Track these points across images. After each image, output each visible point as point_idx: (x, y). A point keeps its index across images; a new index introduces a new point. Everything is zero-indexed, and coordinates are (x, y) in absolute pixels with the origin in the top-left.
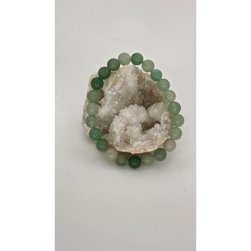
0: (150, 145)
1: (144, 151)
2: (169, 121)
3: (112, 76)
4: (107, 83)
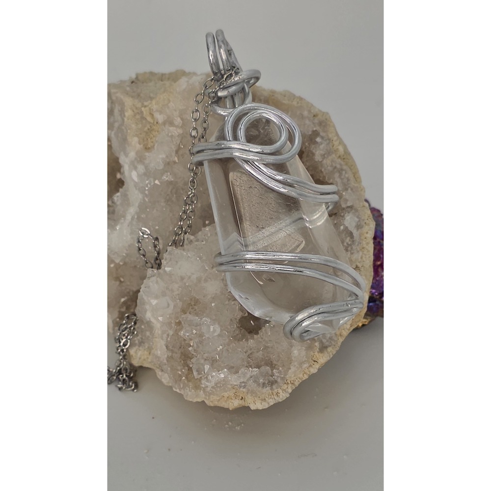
0: (259, 385)
1: (242, 403)
3: (138, 117)
4: (124, 141)
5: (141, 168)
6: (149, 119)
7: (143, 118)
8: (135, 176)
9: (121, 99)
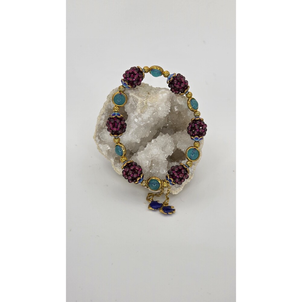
3: (142, 104)
4: (134, 109)
5: (140, 119)
6: (145, 104)
7: (143, 104)
8: (136, 120)
9: (136, 98)
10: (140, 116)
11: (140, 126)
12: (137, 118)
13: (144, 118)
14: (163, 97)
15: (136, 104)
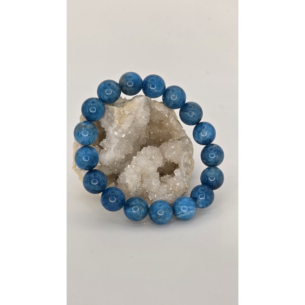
2: (189, 163)
3: (119, 113)
4: (112, 122)
5: (120, 131)
6: (122, 113)
8: (116, 133)
9: (112, 108)
10: (119, 127)
11: (121, 139)
12: (117, 131)
13: (124, 129)
14: (140, 101)
15: (113, 115)
